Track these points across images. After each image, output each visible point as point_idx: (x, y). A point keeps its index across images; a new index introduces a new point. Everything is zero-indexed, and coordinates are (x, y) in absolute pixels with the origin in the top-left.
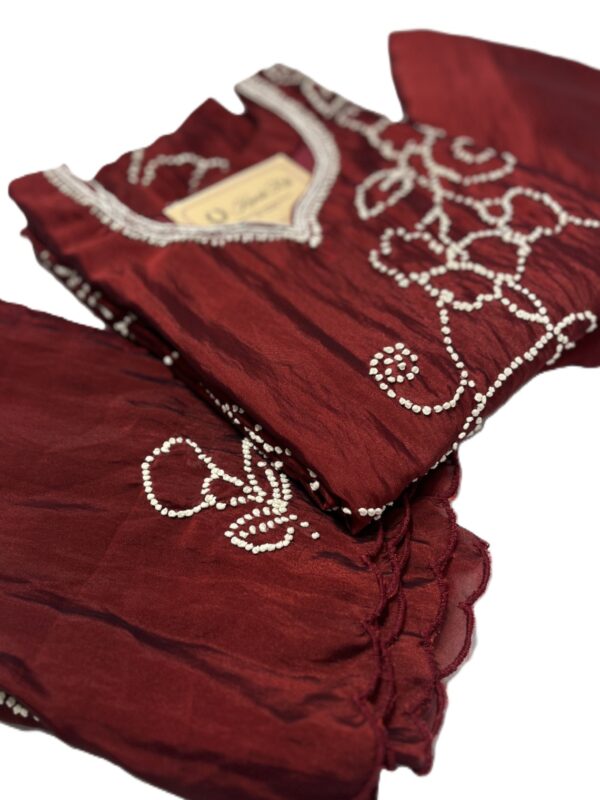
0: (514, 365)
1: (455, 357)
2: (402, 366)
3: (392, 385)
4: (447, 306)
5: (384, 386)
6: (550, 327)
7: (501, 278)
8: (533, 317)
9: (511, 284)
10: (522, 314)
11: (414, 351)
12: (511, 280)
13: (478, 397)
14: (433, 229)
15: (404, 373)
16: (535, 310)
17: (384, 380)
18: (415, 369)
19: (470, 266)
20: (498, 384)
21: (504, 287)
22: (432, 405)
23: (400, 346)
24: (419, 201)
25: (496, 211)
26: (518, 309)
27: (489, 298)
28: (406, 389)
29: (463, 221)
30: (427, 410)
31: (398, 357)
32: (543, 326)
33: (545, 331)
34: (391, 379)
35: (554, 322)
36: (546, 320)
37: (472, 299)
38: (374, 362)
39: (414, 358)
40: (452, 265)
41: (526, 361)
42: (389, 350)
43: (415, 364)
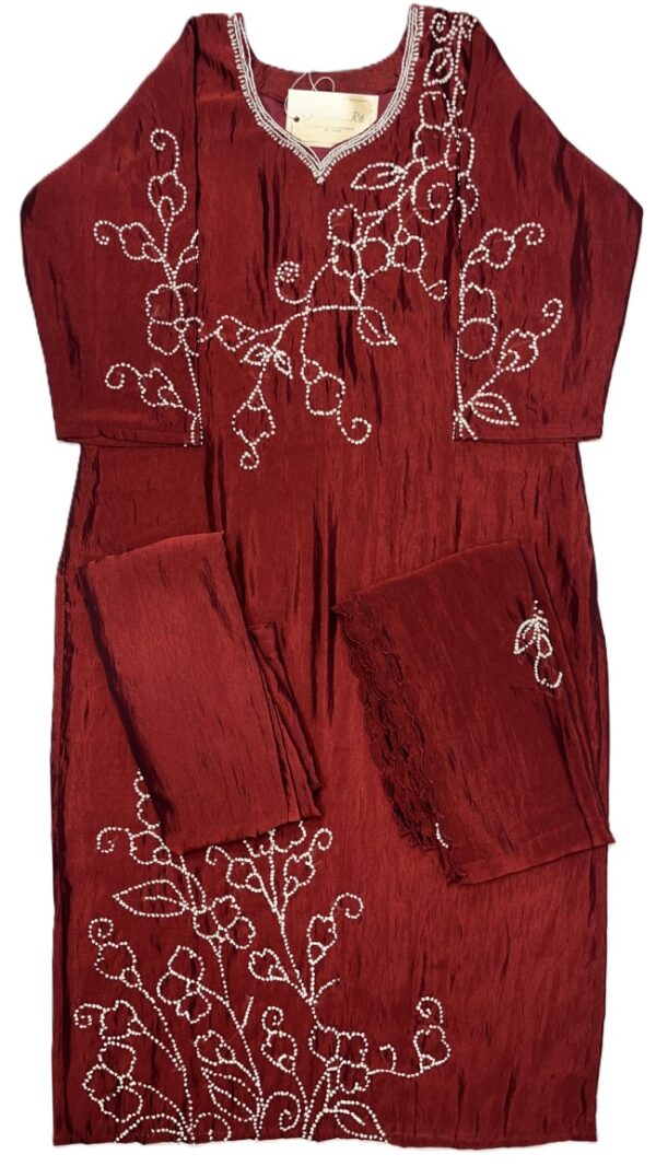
0: (332, 307)
1: (312, 287)
2: (289, 275)
3: (279, 280)
4: (331, 264)
5: (276, 279)
7: (362, 272)
8: (356, 298)
9: (362, 278)
10: (353, 293)
11: (300, 273)
12: (364, 276)
13: (307, 308)
14: (368, 221)
15: (287, 278)
16: (359, 295)
17: (279, 276)
19: (358, 254)
20: (320, 309)
21: (359, 277)
22: (285, 298)
23: (297, 266)
24: (379, 200)
25: (403, 237)
26: (353, 289)
27: (348, 275)
28: (281, 284)
29: (385, 229)
30: (282, 299)
31: (291, 270)
32: (356, 303)
33: (356, 306)
34: (281, 277)
35: (363, 305)
36: (360, 302)
37: (341, 270)
38: (282, 265)
39: (297, 275)
40: (354, 247)
41: (338, 309)
42: (292, 264)
43: (295, 278)
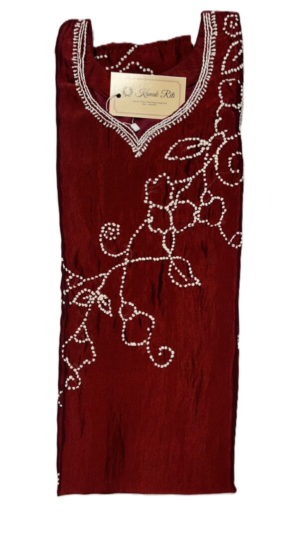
0: (147, 259)
1: (130, 242)
2: (111, 234)
3: (103, 238)
4: (147, 224)
5: (101, 236)
6: (170, 256)
7: (174, 228)
8: (167, 249)
9: (173, 233)
10: (164, 246)
11: (120, 231)
12: (175, 232)
13: (126, 259)
14: (179, 187)
15: (109, 236)
16: (170, 247)
17: (103, 234)
18: (115, 238)
19: (171, 214)
20: (137, 260)
21: (170, 233)
22: (108, 252)
23: (118, 226)
24: (189, 168)
26: (165, 243)
27: (161, 232)
28: (104, 240)
29: (193, 193)
30: (105, 253)
31: (114, 230)
32: (168, 254)
33: (168, 256)
34: (105, 235)
35: (172, 255)
36: (170, 253)
37: (155, 228)
38: (106, 225)
39: (118, 233)
40: (167, 208)
41: (152, 260)
42: (114, 225)
43: (116, 236)
